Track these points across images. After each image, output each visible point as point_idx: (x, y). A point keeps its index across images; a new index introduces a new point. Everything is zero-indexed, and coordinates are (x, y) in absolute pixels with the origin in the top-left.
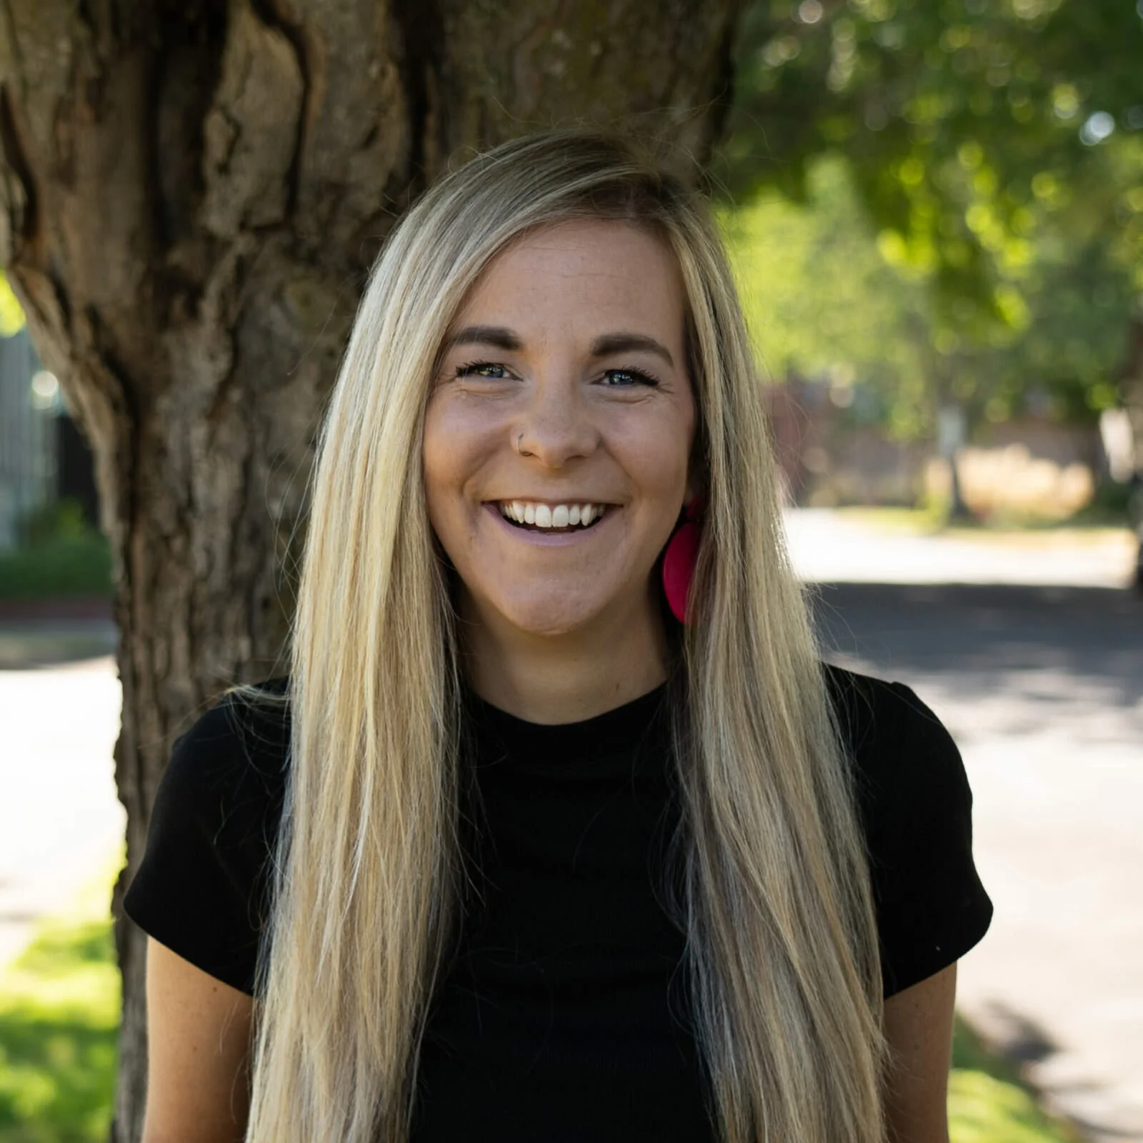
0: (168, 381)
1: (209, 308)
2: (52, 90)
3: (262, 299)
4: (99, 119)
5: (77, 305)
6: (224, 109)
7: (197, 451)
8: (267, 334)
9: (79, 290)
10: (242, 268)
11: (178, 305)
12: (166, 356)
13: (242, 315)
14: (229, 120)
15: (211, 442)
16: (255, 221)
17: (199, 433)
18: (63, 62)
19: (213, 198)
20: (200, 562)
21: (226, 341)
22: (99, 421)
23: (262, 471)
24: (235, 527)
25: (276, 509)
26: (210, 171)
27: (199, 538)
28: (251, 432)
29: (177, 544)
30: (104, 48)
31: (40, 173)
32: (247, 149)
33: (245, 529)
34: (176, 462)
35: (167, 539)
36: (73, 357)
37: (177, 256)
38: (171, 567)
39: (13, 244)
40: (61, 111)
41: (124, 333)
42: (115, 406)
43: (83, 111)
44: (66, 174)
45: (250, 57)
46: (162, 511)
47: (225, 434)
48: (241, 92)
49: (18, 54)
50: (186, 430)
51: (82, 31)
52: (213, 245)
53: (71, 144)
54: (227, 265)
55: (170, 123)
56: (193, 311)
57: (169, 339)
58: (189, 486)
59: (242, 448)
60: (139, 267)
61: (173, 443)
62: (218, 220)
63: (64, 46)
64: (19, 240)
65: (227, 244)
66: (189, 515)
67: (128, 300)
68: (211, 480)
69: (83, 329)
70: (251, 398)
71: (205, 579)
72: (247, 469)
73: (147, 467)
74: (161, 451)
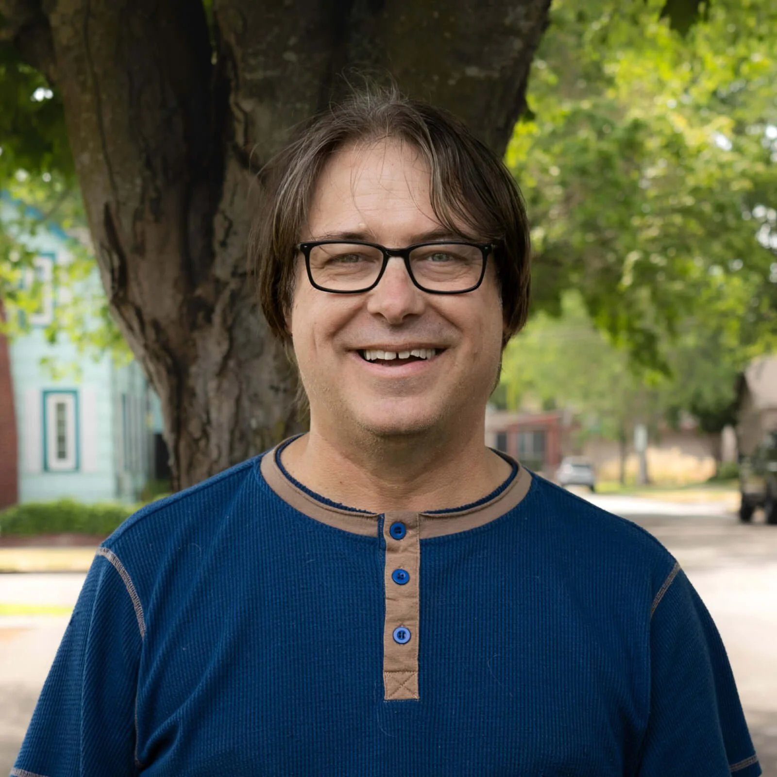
0: (196, 358)
1: (217, 318)
2: (133, 204)
3: (244, 313)
4: (157, 220)
5: (147, 318)
6: (223, 212)
7: (212, 394)
8: (248, 330)
9: (148, 312)
10: (235, 297)
11: (201, 315)
12: (194, 345)
13: (234, 321)
14: (226, 218)
15: (219, 388)
16: (240, 271)
17: (212, 385)
18: (138, 190)
19: (218, 261)
20: (214, 454)
21: (226, 335)
22: (160, 381)
23: (246, 403)
24: (232, 433)
25: (254, 423)
26: (216, 247)
27: (214, 440)
28: (241, 383)
29: (202, 443)
30: (159, 183)
31: (127, 249)
32: (235, 233)
33: (237, 434)
34: (200, 399)
35: (197, 441)
36: (146, 347)
37: (199, 292)
38: (199, 456)
39: (113, 288)
40: (138, 216)
41: (173, 334)
42: (169, 371)
43: (149, 216)
44: (140, 249)
45: (236, 185)
46: (194, 427)
47: (226, 384)
48: (232, 203)
49: (114, 187)
50: (206, 383)
51: (147, 173)
52: (220, 285)
53: (143, 233)
54: (226, 295)
55: (195, 223)
56: (209, 320)
57: (196, 335)
58: (208, 413)
59: (235, 392)
60: (180, 297)
61: (199, 390)
62: (221, 270)
63: (138, 181)
64: (116, 286)
65: (226, 284)
66: (208, 428)
67: (174, 315)
68: (220, 409)
69: (151, 333)
70: (240, 364)
71: (216, 462)
72: (238, 401)
73: (186, 404)
74: (193, 394)
